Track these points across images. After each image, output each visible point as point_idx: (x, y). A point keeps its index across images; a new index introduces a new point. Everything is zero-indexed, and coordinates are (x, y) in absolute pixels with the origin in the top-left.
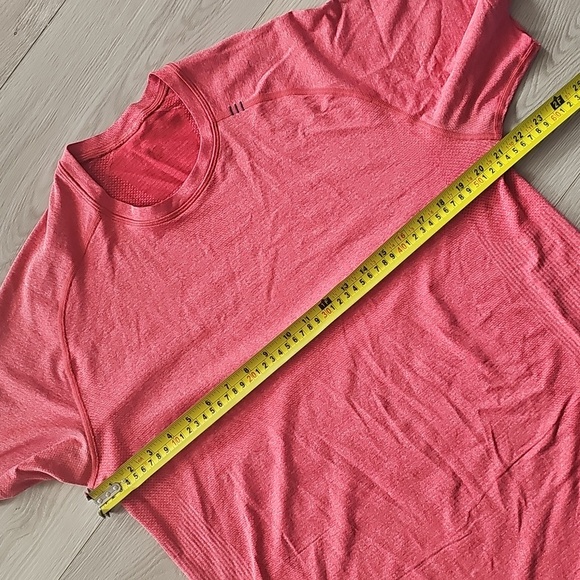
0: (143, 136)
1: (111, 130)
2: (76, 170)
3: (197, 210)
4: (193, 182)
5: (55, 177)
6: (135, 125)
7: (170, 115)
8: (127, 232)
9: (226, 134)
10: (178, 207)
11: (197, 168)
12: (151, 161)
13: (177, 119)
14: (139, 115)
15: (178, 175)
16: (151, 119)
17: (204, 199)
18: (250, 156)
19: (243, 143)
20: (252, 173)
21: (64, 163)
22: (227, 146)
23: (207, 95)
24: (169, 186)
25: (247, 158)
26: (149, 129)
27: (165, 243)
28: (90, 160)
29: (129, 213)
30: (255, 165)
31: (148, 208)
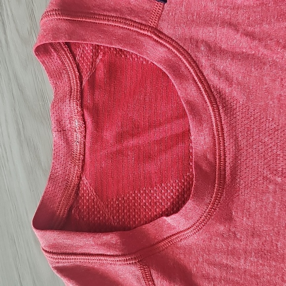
0: (98, 126)
1: (56, 157)
2: (68, 242)
3: (238, 149)
4: (200, 122)
5: (55, 272)
6: (77, 123)
7: (101, 74)
8: (188, 250)
9: (180, 31)
10: (212, 166)
11: (188, 103)
12: (132, 142)
13: (113, 70)
14: (71, 108)
15: (175, 128)
16: (88, 100)
17: (233, 128)
18: (233, 26)
19: (209, 21)
20: (256, 43)
21: (49, 246)
22: (196, 43)
23: (115, 10)
24: (179, 149)
25: (231, 32)
26: (96, 113)
27: (242, 220)
28: (70, 211)
29: (170, 227)
30: (250, 29)
31: (189, 204)
